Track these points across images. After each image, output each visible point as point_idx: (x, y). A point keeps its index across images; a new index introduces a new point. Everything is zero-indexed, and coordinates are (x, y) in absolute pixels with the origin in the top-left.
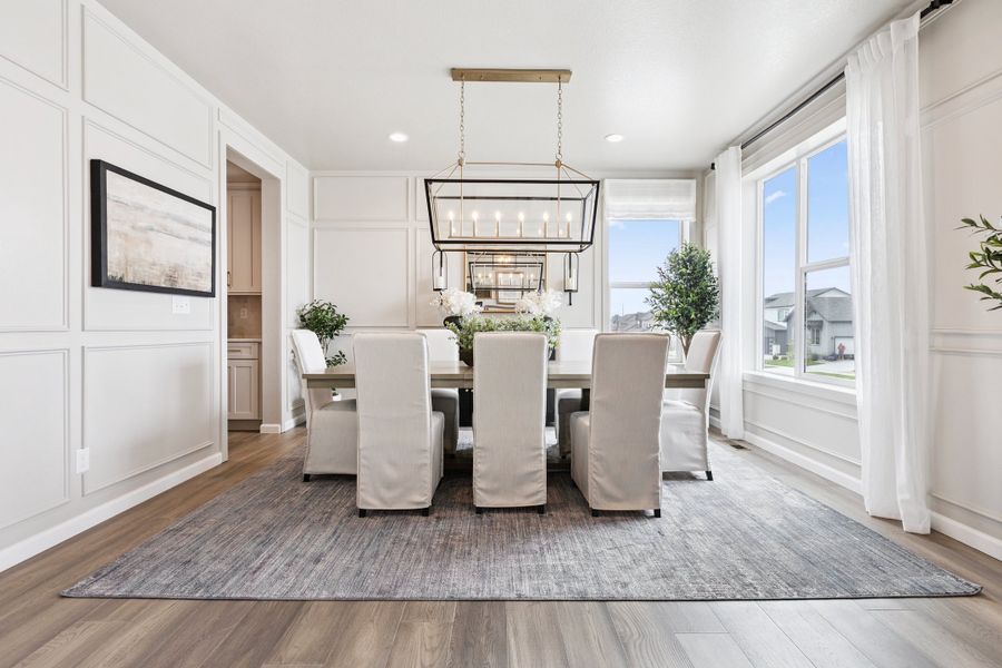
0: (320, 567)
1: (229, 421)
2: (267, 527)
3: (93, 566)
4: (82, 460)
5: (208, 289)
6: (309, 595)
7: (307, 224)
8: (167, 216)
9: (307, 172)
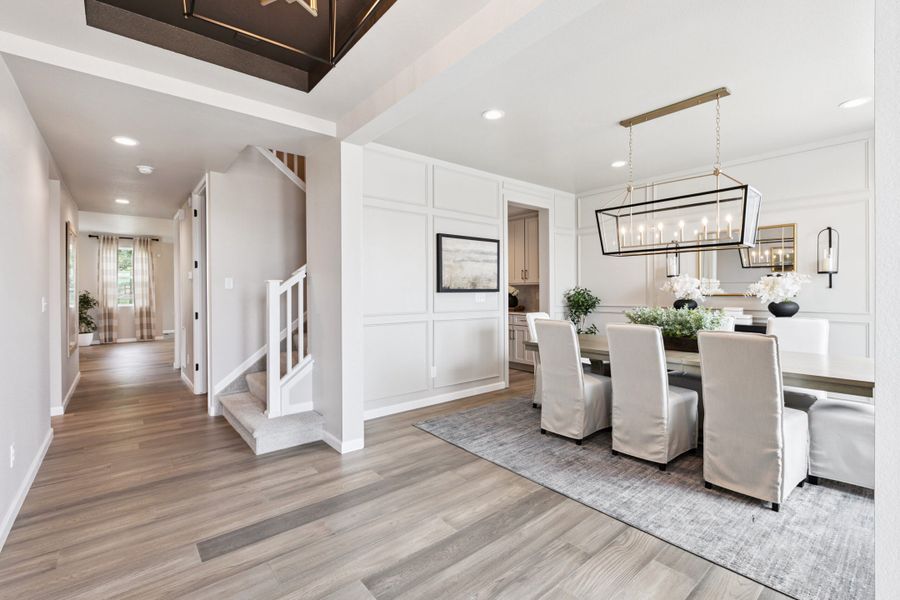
0: (501, 448)
1: (510, 362)
2: (496, 424)
3: (428, 418)
4: (434, 372)
5: (495, 287)
6: (485, 457)
7: (573, 232)
8: (471, 252)
9: (573, 196)
